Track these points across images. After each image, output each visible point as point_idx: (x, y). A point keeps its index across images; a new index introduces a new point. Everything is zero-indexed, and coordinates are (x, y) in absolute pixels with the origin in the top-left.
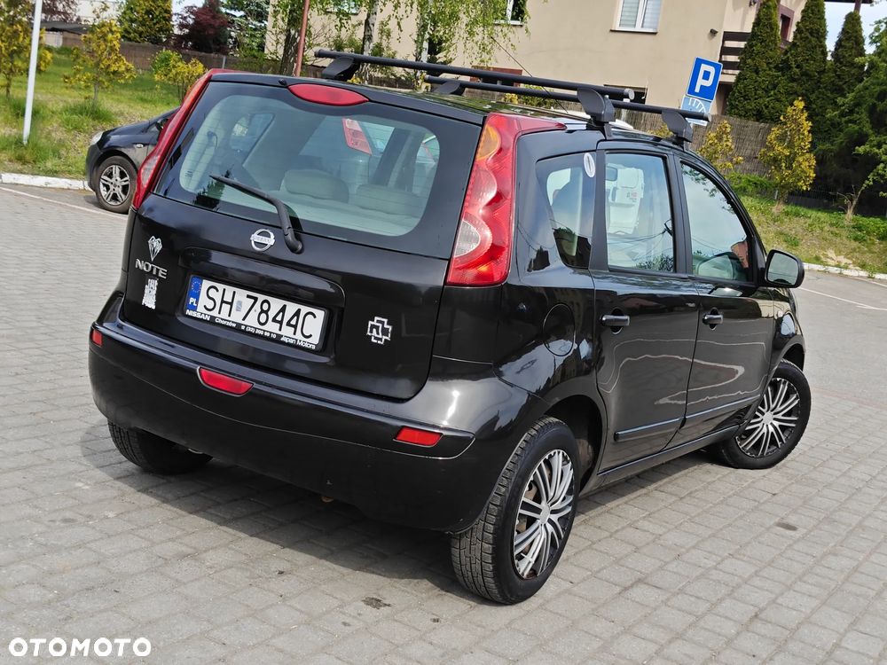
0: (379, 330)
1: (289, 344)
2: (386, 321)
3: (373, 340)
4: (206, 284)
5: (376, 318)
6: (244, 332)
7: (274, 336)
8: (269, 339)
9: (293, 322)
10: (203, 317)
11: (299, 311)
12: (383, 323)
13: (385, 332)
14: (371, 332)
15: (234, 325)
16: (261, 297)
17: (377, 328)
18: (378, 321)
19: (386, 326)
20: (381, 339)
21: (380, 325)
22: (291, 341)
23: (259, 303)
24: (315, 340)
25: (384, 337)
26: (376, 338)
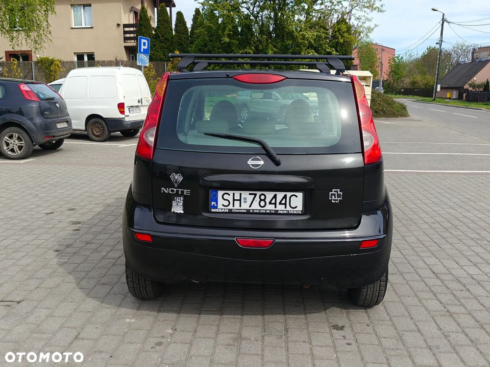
0: (335, 196)
1: (284, 214)
2: (339, 190)
3: (333, 201)
4: (220, 193)
5: (333, 190)
6: (253, 213)
7: (273, 212)
8: (270, 214)
9: (283, 202)
10: (223, 211)
11: (286, 196)
12: (337, 192)
13: (339, 196)
14: (331, 197)
15: (245, 211)
16: (259, 193)
17: (334, 195)
18: (334, 191)
19: (339, 193)
20: (337, 200)
21: (336, 193)
22: (285, 212)
23: (258, 197)
24: (300, 208)
25: (339, 199)
26: (334, 200)
